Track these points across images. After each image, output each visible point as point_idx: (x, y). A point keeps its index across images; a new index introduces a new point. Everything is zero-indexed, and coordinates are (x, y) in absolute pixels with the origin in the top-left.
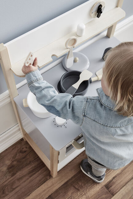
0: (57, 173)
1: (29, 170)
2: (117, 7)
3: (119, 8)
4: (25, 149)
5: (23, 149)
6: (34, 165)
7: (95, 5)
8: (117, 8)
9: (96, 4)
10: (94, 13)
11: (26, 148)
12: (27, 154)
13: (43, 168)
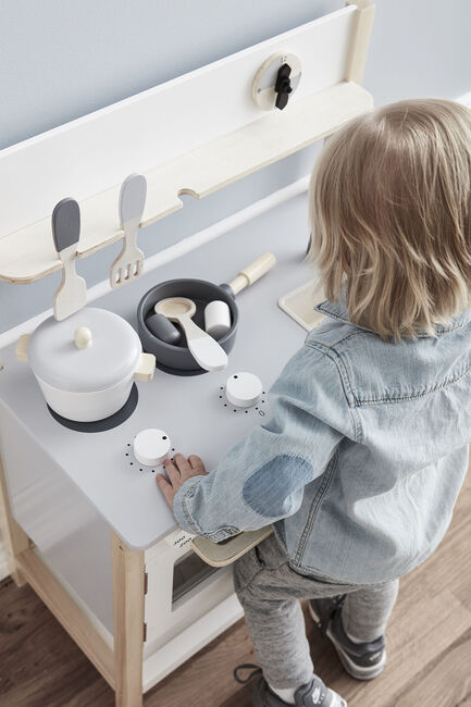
0: (140, 697)
1: (30, 695)
2: (345, 80)
3: (351, 84)
4: (17, 618)
5: (9, 615)
6: (50, 679)
7: (266, 66)
8: (346, 84)
9: (268, 63)
10: (265, 92)
11: (23, 612)
12: (28, 636)
13: (88, 690)
